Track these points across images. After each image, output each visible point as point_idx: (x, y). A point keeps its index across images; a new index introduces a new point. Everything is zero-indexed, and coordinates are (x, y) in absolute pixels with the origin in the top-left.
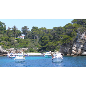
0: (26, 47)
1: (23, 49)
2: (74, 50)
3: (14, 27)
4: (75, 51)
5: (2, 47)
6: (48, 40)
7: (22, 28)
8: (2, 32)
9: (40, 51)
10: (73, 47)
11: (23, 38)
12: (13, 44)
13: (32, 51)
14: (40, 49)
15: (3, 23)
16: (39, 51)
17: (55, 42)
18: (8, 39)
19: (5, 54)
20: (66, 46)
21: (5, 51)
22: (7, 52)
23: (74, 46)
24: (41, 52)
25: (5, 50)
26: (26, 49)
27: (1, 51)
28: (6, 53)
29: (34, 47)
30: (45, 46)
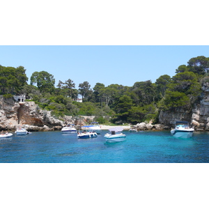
0: (90, 115)
1: (86, 117)
2: (195, 119)
3: (70, 81)
4: (197, 122)
5: (52, 114)
6: (131, 103)
7: (80, 86)
8: (49, 90)
9: (117, 122)
10: (194, 115)
11: (81, 101)
12: (69, 109)
13: (101, 122)
14: (116, 118)
15: (51, 75)
16: (114, 122)
17: (142, 106)
18: (62, 99)
19: (56, 127)
20: (175, 113)
21: (57, 121)
22: (62, 122)
23: (196, 113)
24: (118, 124)
25: (58, 118)
26: (92, 118)
27: (50, 120)
28: (59, 124)
29: (104, 115)
30: (126, 113)
